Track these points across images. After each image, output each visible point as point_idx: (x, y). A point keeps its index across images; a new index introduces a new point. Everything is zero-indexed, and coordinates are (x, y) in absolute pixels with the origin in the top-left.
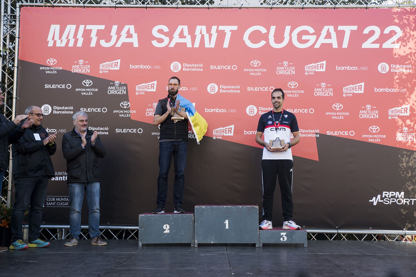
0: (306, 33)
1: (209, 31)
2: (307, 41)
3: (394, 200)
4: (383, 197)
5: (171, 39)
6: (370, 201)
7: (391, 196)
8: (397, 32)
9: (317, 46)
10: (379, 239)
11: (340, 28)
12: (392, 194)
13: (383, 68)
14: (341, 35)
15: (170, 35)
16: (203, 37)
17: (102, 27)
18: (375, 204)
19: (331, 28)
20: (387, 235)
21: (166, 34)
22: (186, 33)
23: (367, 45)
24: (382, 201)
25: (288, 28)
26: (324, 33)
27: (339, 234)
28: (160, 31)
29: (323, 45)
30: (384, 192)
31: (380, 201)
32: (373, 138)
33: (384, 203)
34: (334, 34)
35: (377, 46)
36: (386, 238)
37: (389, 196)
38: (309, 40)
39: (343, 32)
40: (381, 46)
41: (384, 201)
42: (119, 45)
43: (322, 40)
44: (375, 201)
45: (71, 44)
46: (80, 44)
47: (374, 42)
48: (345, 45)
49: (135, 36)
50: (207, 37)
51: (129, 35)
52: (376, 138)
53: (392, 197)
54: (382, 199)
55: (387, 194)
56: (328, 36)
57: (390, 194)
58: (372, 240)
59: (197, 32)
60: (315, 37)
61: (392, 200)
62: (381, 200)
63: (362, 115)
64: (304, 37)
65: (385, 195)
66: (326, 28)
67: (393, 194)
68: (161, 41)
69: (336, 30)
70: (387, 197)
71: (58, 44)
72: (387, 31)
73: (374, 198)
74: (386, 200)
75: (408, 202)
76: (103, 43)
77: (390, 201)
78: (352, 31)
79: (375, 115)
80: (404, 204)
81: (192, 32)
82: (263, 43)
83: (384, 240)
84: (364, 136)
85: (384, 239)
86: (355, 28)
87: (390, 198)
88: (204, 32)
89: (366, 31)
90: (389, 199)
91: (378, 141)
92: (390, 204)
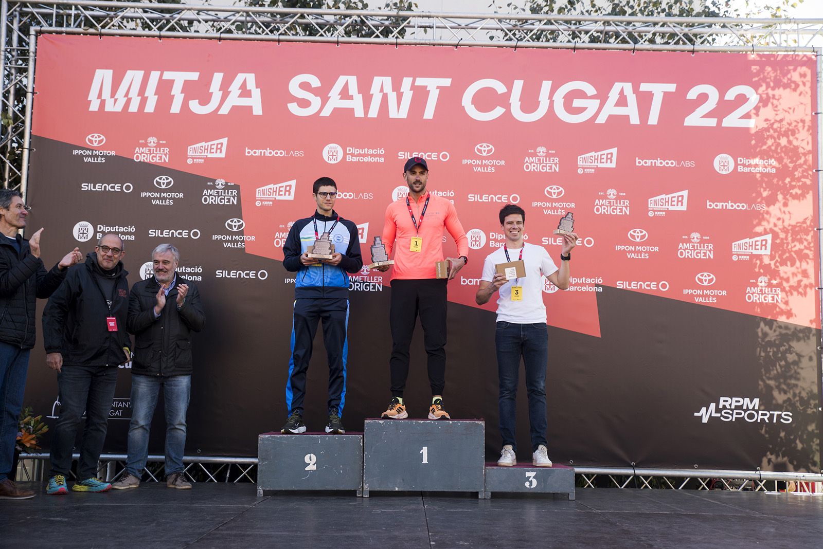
0: (581, 94)
1: (397, 87)
2: (581, 110)
3: (741, 414)
4: (721, 407)
5: (325, 100)
6: (696, 414)
7: (735, 406)
8: (749, 98)
9: (602, 119)
10: (713, 487)
11: (644, 87)
12: (736, 401)
13: (723, 163)
14: (645, 100)
15: (323, 93)
16: (385, 98)
17: (194, 76)
18: (705, 420)
19: (628, 87)
20: (727, 479)
21: (315, 92)
22: (353, 89)
23: (694, 120)
24: (719, 415)
25: (546, 85)
26: (614, 95)
27: (636, 477)
28: (305, 86)
29: (611, 118)
30: (722, 399)
31: (714, 415)
32: (702, 296)
33: (722, 418)
34: (632, 99)
35: (712, 122)
36: (726, 486)
37: (730, 405)
38: (586, 108)
39: (649, 95)
40: (720, 122)
41: (722, 415)
42: (225, 110)
43: (610, 109)
44: (705, 414)
45: (134, 108)
46: (150, 108)
47: (708, 115)
48: (653, 119)
49: (256, 93)
50: (392, 97)
51: (245, 92)
52: (707, 296)
53: (737, 408)
54: (718, 410)
55: (727, 401)
56: (622, 101)
57: (734, 402)
58: (700, 489)
59: (375, 90)
60: (597, 102)
61: (737, 414)
62: (715, 413)
63: (683, 251)
64: (577, 103)
65: (725, 403)
66: (617, 87)
67: (739, 401)
68: (304, 103)
69: (636, 90)
70: (728, 407)
71: (109, 107)
72: (731, 95)
73: (704, 409)
74: (725, 413)
75: (766, 418)
76: (195, 106)
77: (732, 415)
78: (666, 94)
79: (707, 252)
80: (759, 421)
81: (365, 89)
82: (499, 111)
83: (722, 490)
84: (686, 292)
85: (722, 487)
86: (672, 88)
87: (732, 410)
88: (388, 88)
89: (693, 94)
90: (731, 412)
91: (712, 301)
92: (734, 420)
